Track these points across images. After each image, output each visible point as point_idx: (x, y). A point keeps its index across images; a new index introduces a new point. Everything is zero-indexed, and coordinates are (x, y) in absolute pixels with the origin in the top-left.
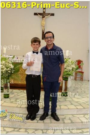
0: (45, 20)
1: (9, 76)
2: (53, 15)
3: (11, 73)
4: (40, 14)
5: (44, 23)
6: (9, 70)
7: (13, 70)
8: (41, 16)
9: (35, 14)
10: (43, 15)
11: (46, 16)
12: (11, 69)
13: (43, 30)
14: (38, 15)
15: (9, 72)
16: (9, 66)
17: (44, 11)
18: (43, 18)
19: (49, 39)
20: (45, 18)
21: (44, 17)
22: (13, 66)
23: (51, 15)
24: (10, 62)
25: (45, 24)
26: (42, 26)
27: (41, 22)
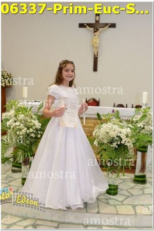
0: (99, 36)
1: (31, 144)
2: (113, 26)
3: (36, 138)
4: (90, 25)
5: (98, 41)
6: (32, 133)
7: (39, 132)
8: (92, 29)
9: (81, 25)
10: (95, 26)
11: (101, 29)
12: (37, 130)
13: (96, 54)
14: (85, 27)
15: (33, 135)
16: (32, 124)
17: (97, 19)
18: (95, 32)
20: (98, 32)
21: (98, 30)
22: (41, 125)
23: (110, 27)
24: (34, 117)
25: (99, 44)
26: (93, 46)
27: (92, 40)
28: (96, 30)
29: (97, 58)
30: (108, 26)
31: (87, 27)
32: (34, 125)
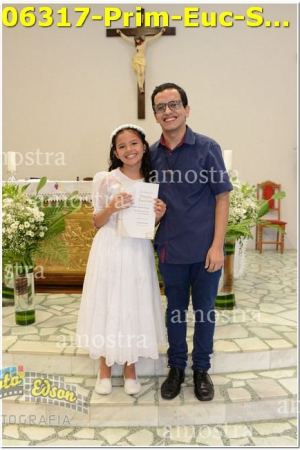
0: (145, 53)
1: (29, 249)
2: (170, 32)
3: (37, 238)
4: (128, 32)
5: (143, 62)
6: (29, 229)
7: (42, 228)
8: (131, 39)
9: (111, 33)
11: (147, 39)
12: (36, 223)
13: (141, 86)
14: (118, 35)
15: (30, 233)
16: (28, 214)
18: (137, 44)
19: (168, 111)
20: (144, 44)
21: (142, 41)
22: (43, 215)
23: (164, 34)
24: (30, 201)
25: (145, 67)
26: (136, 72)
27: (133, 60)
28: (139, 42)
29: (143, 93)
30: (160, 33)
31: (122, 35)
32: (32, 216)
